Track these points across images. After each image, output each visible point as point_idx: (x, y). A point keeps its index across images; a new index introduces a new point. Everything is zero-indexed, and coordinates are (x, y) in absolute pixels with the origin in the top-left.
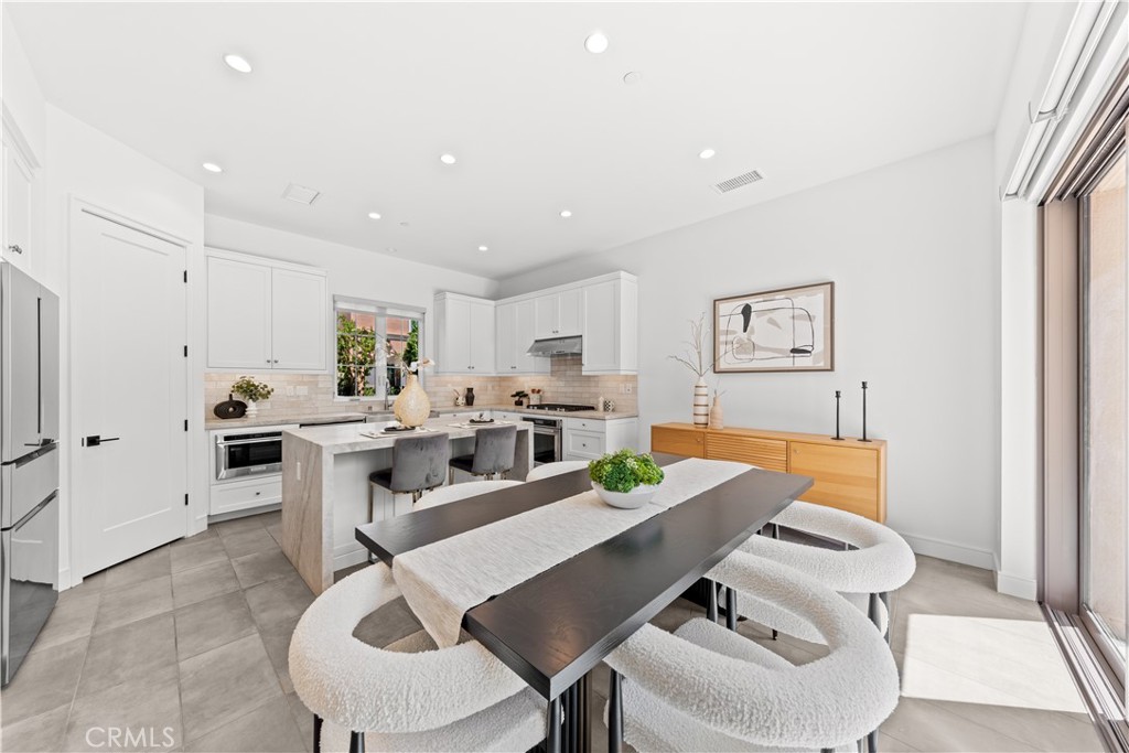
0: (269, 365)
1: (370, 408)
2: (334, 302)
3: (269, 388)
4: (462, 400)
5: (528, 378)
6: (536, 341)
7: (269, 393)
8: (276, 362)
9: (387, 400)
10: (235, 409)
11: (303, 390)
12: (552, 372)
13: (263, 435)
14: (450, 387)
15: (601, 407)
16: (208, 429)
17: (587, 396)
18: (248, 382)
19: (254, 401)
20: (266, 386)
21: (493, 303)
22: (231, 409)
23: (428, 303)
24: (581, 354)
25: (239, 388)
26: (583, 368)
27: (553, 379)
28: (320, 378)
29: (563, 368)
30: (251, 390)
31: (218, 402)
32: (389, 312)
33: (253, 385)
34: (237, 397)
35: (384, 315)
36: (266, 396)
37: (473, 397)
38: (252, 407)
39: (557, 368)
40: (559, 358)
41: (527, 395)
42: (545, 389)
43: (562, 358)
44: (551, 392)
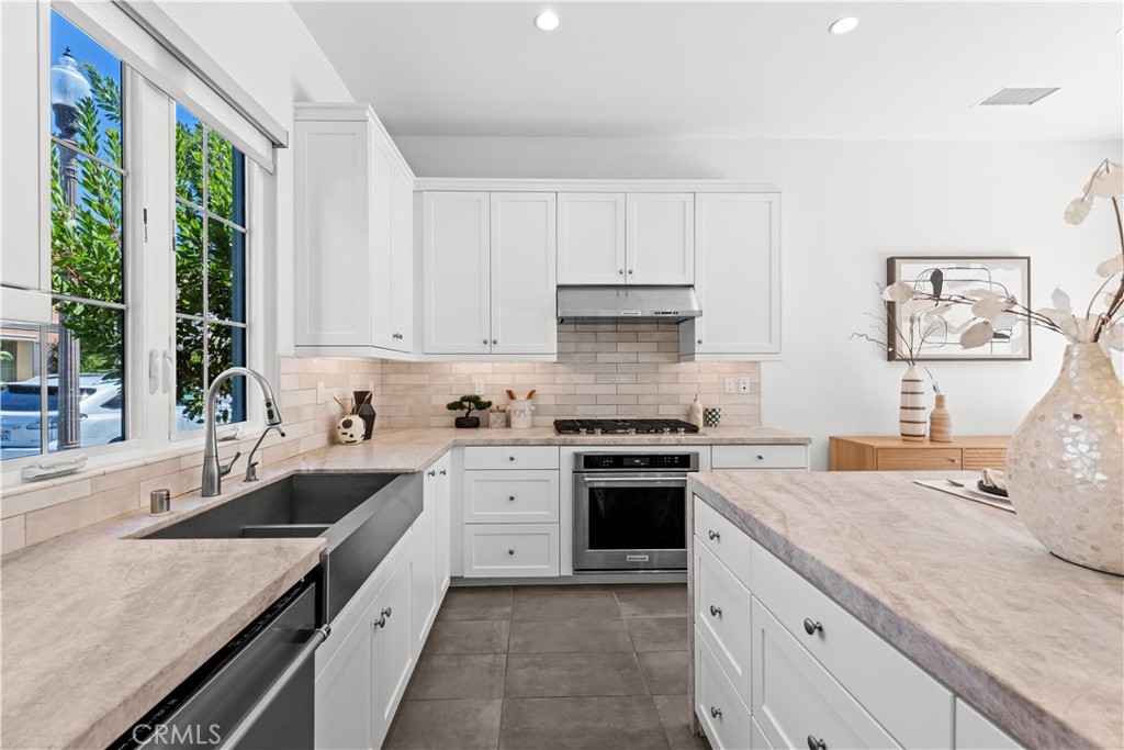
12: (560, 354)
26: (697, 349)
27: (564, 368)
39: (571, 347)
40: (578, 327)
41: (489, 404)
42: (539, 389)
43: (588, 327)
44: (556, 395)
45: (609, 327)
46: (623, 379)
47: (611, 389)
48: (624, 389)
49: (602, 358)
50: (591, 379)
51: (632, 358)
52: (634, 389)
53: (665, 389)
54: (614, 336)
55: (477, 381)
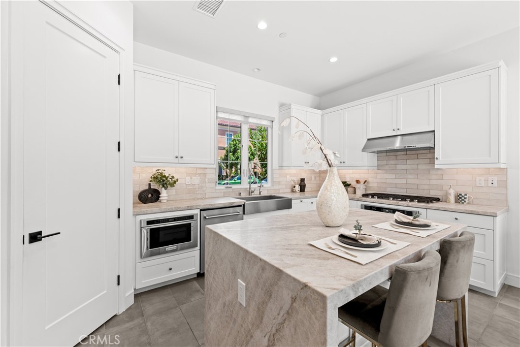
0: (176, 160)
1: (240, 194)
2: (217, 111)
3: (175, 179)
4: (298, 188)
5: (351, 171)
6: (368, 140)
7: (175, 182)
8: (182, 158)
9: (250, 188)
10: (152, 195)
11: (196, 180)
12: (378, 166)
13: (175, 219)
14: (289, 178)
15: (452, 199)
16: (135, 215)
17: (426, 187)
18: (161, 173)
19: (166, 189)
20: (173, 177)
21: (320, 112)
22: (150, 196)
23: (274, 113)
24: (434, 148)
25: (155, 178)
26: (436, 162)
27: (380, 171)
28: (208, 171)
29: (392, 162)
30: (163, 180)
31: (142, 190)
32: (251, 120)
33: (165, 176)
34: (154, 186)
35: (247, 123)
36: (173, 184)
37: (305, 186)
38: (164, 194)
39: (384, 162)
40: (388, 154)
41: (350, 184)
42: (369, 180)
43: (391, 154)
44: (377, 183)
45: (403, 153)
46: (410, 176)
47: (404, 181)
48: (410, 181)
49: (399, 167)
50: (394, 176)
51: (415, 167)
52: (416, 182)
53: (433, 182)
54: (405, 157)
55: (347, 176)
